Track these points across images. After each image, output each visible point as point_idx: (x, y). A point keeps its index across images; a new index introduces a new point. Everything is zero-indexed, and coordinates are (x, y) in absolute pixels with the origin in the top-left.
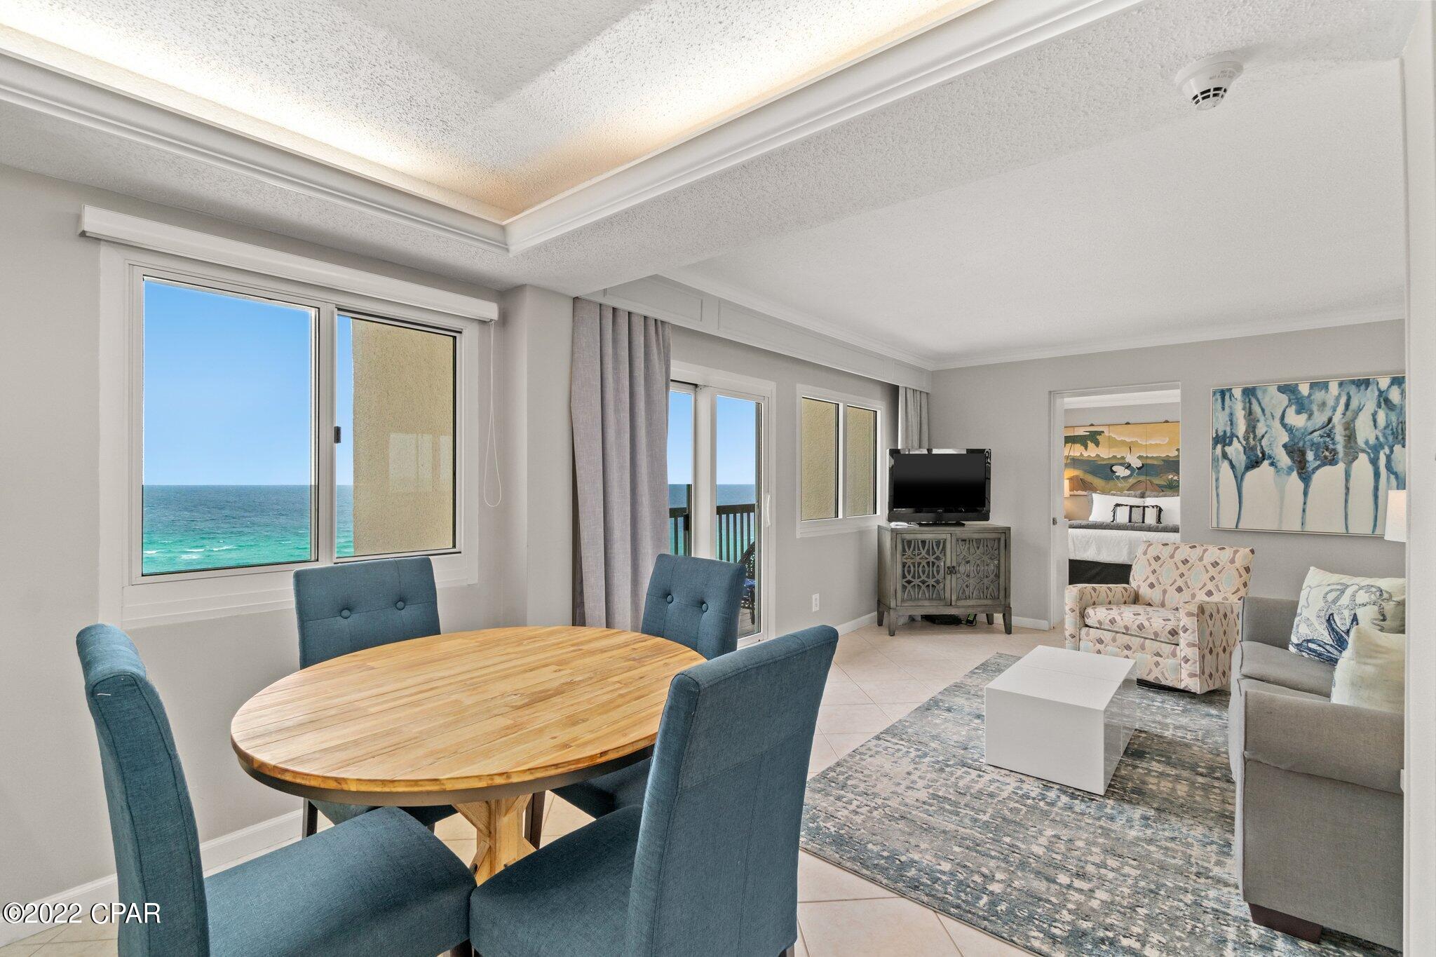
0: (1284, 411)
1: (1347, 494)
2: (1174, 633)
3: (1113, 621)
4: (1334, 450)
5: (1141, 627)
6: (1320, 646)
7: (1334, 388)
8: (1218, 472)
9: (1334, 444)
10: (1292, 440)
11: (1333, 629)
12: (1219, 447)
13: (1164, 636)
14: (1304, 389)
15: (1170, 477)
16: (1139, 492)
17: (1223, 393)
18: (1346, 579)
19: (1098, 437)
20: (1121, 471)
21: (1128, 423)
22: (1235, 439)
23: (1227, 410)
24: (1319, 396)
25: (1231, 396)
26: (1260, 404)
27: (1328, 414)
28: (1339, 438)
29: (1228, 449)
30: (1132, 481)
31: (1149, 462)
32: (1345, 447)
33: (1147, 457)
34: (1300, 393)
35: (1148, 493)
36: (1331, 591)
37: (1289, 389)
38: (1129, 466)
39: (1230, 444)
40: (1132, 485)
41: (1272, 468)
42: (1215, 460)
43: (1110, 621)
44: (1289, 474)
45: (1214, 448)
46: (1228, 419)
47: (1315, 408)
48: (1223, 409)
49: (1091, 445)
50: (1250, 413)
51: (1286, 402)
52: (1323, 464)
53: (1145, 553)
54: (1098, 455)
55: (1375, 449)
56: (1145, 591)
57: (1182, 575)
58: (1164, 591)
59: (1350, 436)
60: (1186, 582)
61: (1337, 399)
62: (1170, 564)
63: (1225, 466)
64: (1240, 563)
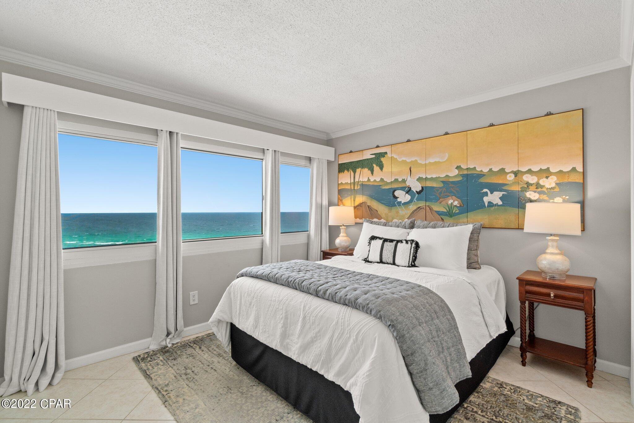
15: (450, 202)
19: (382, 159)
20: (403, 197)
21: (409, 141)
30: (412, 207)
31: (429, 184)
33: (426, 179)
38: (409, 191)
40: (413, 212)
49: (376, 168)
54: (382, 180)
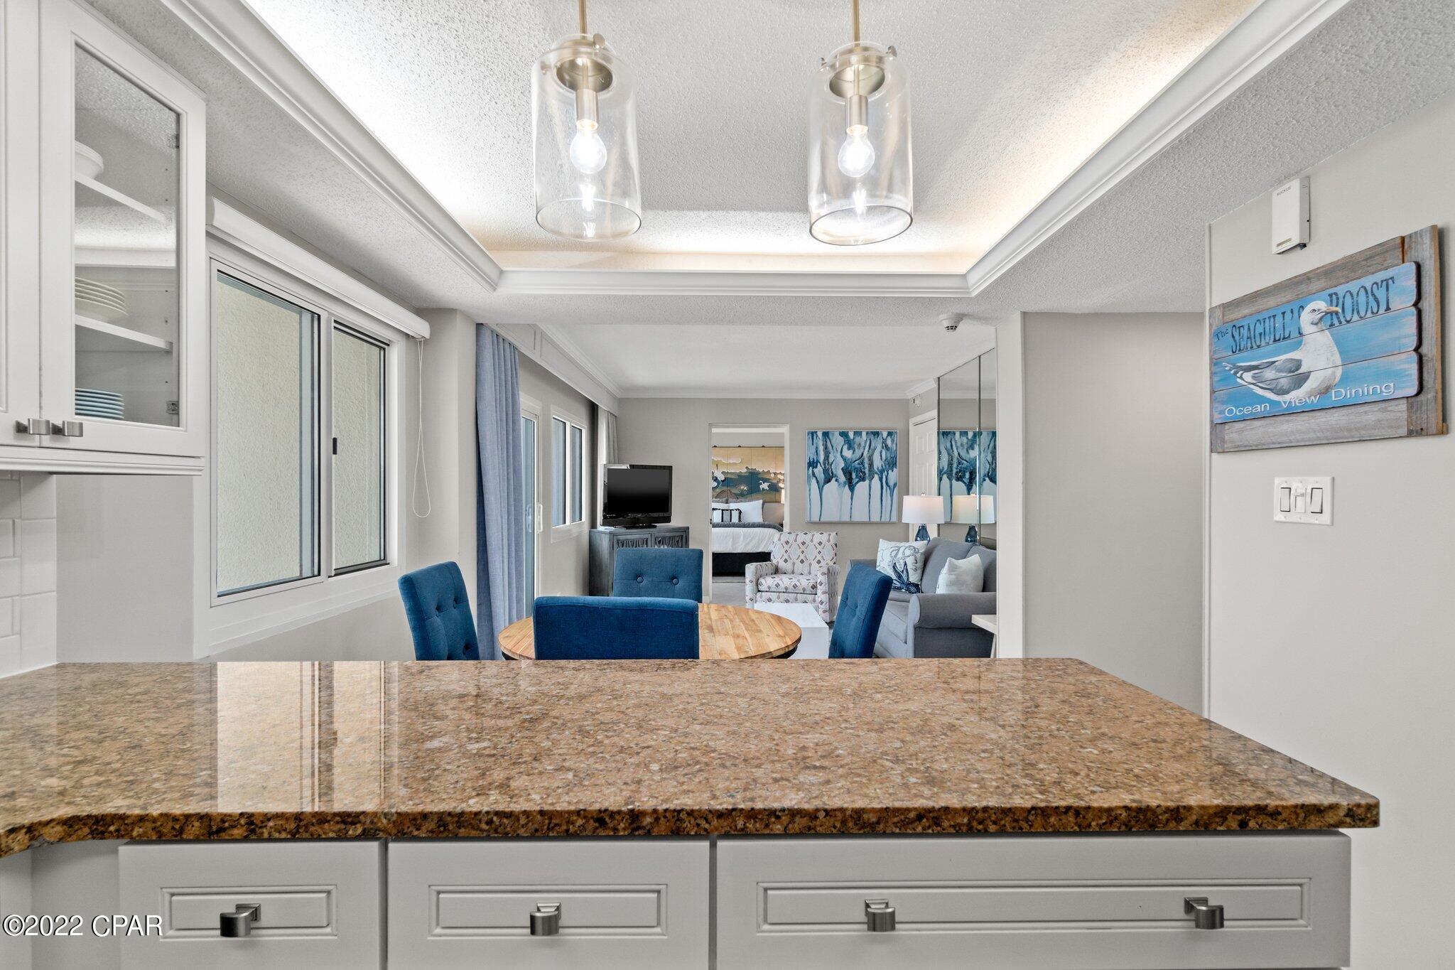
0: (842, 447)
1: (870, 498)
2: (814, 587)
3: (777, 585)
4: (864, 472)
5: (795, 586)
7: (864, 434)
8: (810, 485)
9: (864, 469)
10: (845, 465)
11: (896, 571)
12: (811, 468)
13: (809, 590)
14: (851, 435)
15: (742, 488)
17: (813, 434)
18: (898, 544)
22: (819, 464)
23: (815, 445)
24: (858, 439)
25: (817, 436)
26: (831, 442)
27: (861, 451)
28: (866, 465)
29: (815, 470)
30: (720, 490)
32: (869, 471)
33: (728, 472)
34: (849, 437)
35: (730, 500)
36: (893, 551)
37: (844, 435)
38: (716, 480)
39: (816, 467)
40: (720, 494)
41: (836, 483)
42: (809, 477)
43: (776, 585)
44: (844, 486)
45: (808, 470)
46: (815, 451)
47: (856, 446)
48: (813, 444)
50: (826, 448)
51: (843, 443)
52: (860, 481)
53: (779, 540)
55: (882, 472)
56: (782, 565)
57: (803, 552)
58: (794, 564)
59: (871, 465)
60: (806, 557)
61: (866, 443)
62: (795, 546)
63: (814, 481)
64: (832, 542)
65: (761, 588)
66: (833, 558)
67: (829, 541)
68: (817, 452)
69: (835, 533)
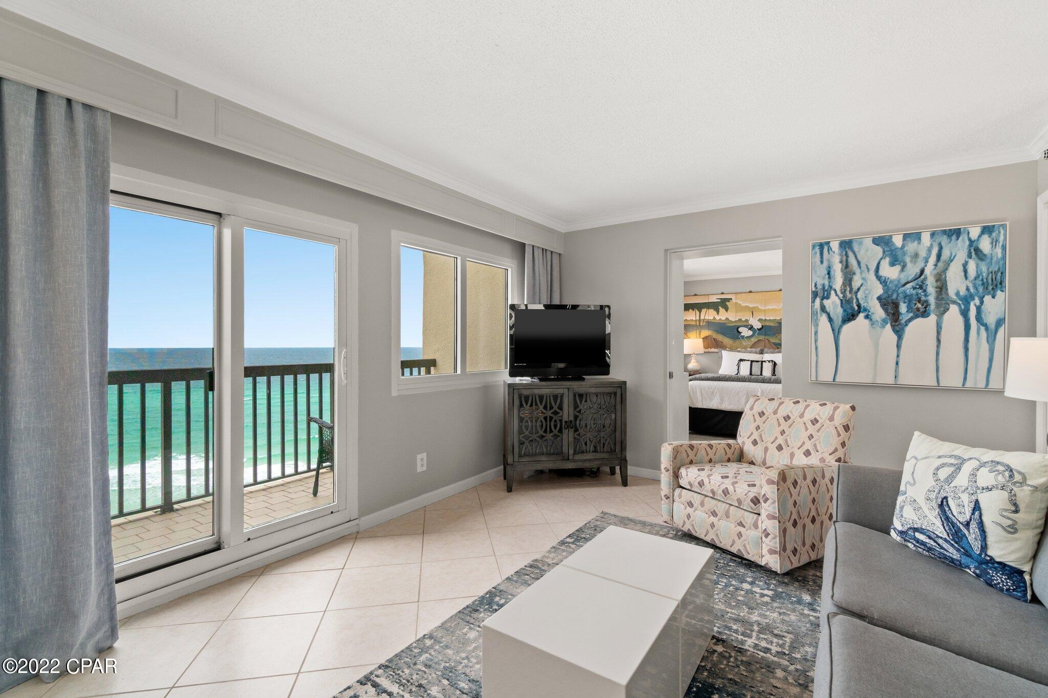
0: (879, 263)
1: (938, 346)
3: (702, 484)
4: (926, 301)
5: (727, 491)
6: (930, 538)
7: (926, 238)
8: (817, 325)
9: (926, 295)
10: (886, 292)
11: (947, 518)
12: (818, 300)
14: (898, 241)
16: (758, 350)
17: (821, 246)
18: (961, 450)
19: (727, 303)
20: (745, 332)
21: (750, 292)
22: (833, 292)
23: (825, 264)
24: (912, 247)
25: (829, 249)
26: (856, 257)
27: (920, 265)
28: (931, 290)
29: (826, 302)
30: (754, 340)
31: (767, 324)
32: (937, 298)
33: (765, 320)
34: (894, 244)
35: (766, 350)
36: (943, 465)
37: (882, 241)
38: (751, 328)
39: (828, 297)
40: (754, 343)
41: (867, 321)
42: (814, 314)
44: (883, 327)
45: (813, 302)
46: (826, 272)
47: (908, 259)
48: (822, 262)
49: (721, 310)
50: (847, 266)
51: (880, 254)
52: (916, 317)
54: (727, 319)
55: (966, 300)
56: (749, 448)
57: (783, 432)
58: (766, 449)
59: (942, 288)
60: (786, 440)
61: (930, 250)
62: (772, 420)
63: (824, 319)
64: (839, 420)
65: (683, 482)
66: (836, 450)
67: (831, 419)
68: (829, 273)
69: (848, 406)
